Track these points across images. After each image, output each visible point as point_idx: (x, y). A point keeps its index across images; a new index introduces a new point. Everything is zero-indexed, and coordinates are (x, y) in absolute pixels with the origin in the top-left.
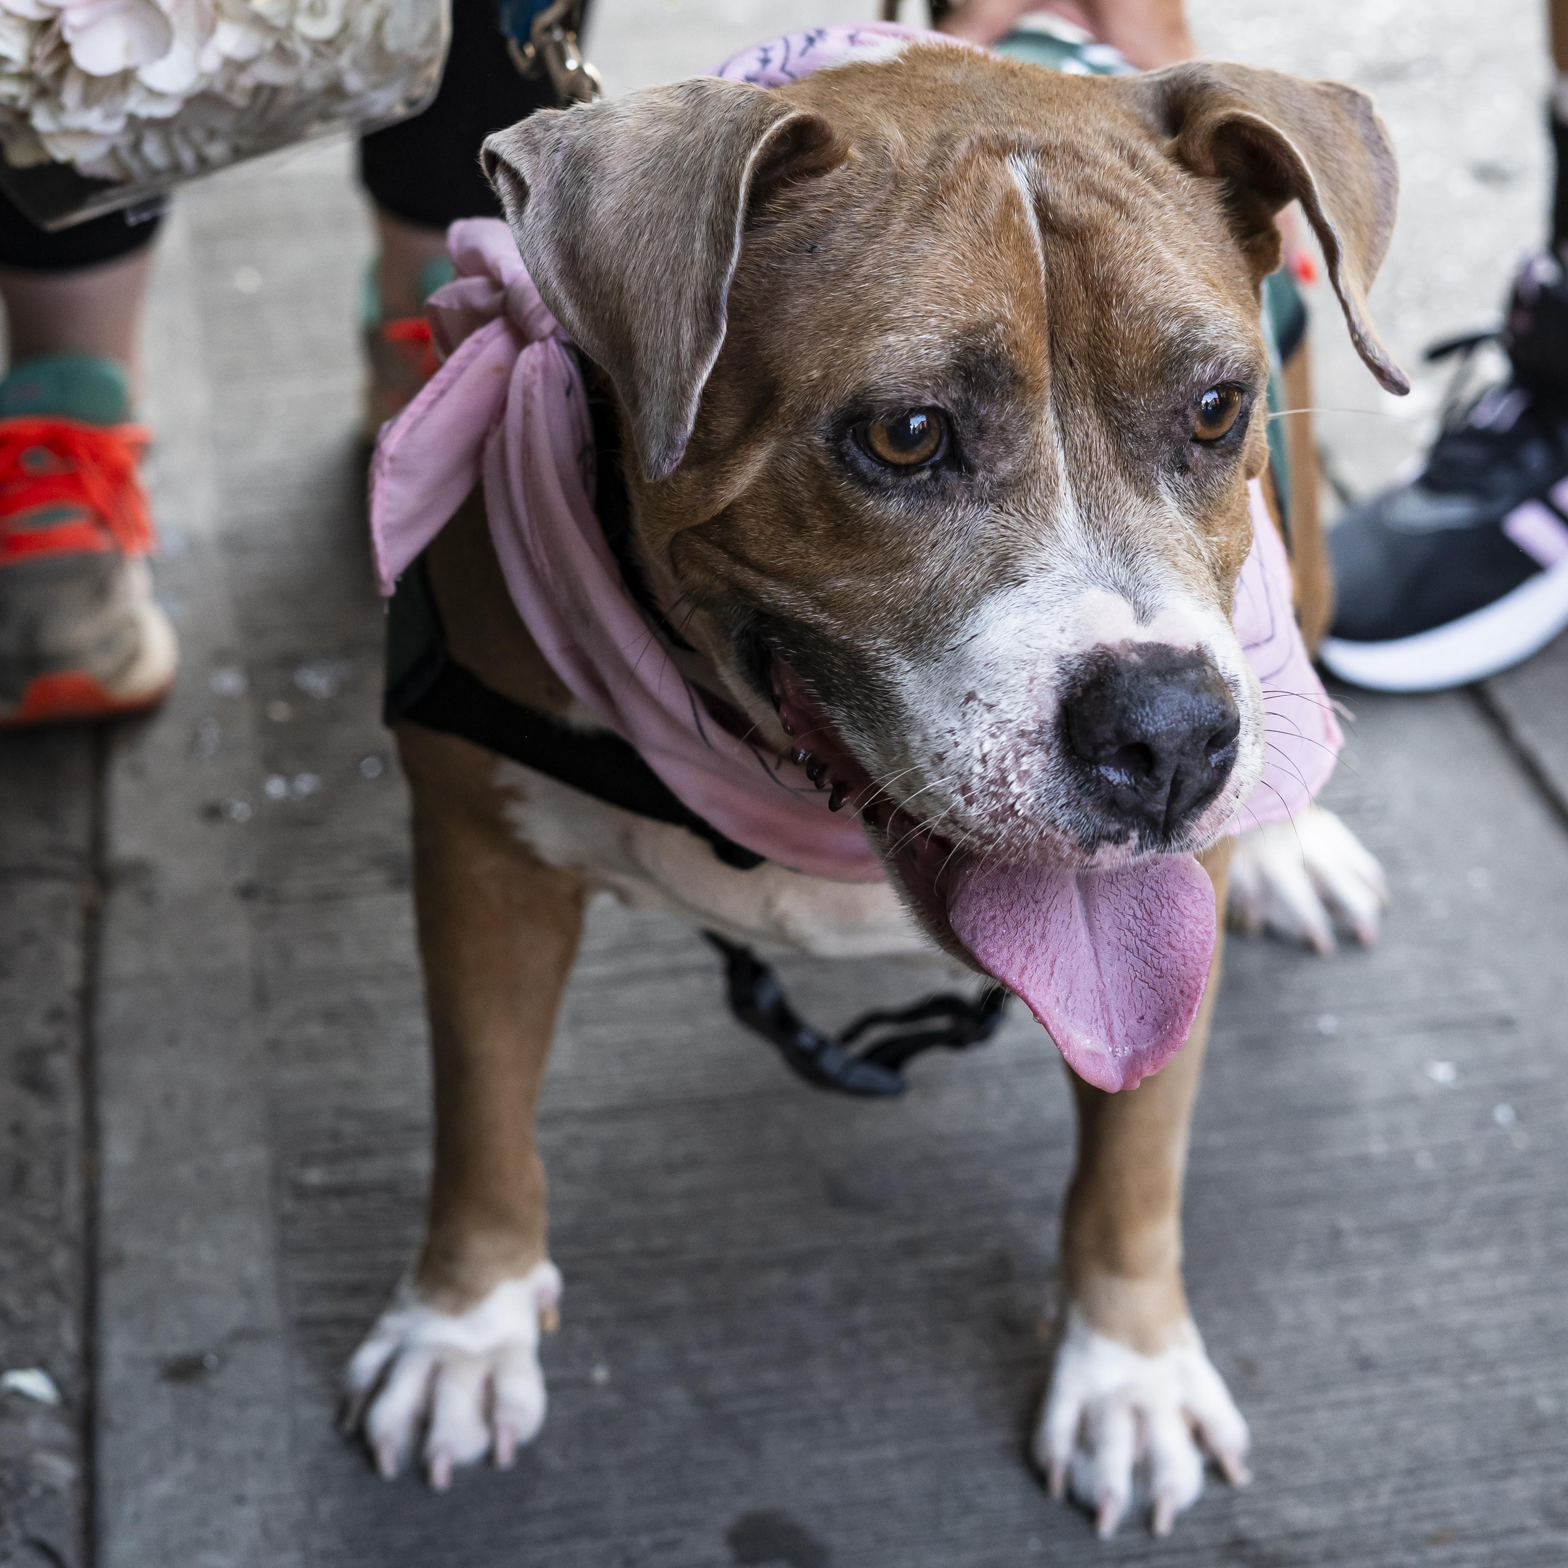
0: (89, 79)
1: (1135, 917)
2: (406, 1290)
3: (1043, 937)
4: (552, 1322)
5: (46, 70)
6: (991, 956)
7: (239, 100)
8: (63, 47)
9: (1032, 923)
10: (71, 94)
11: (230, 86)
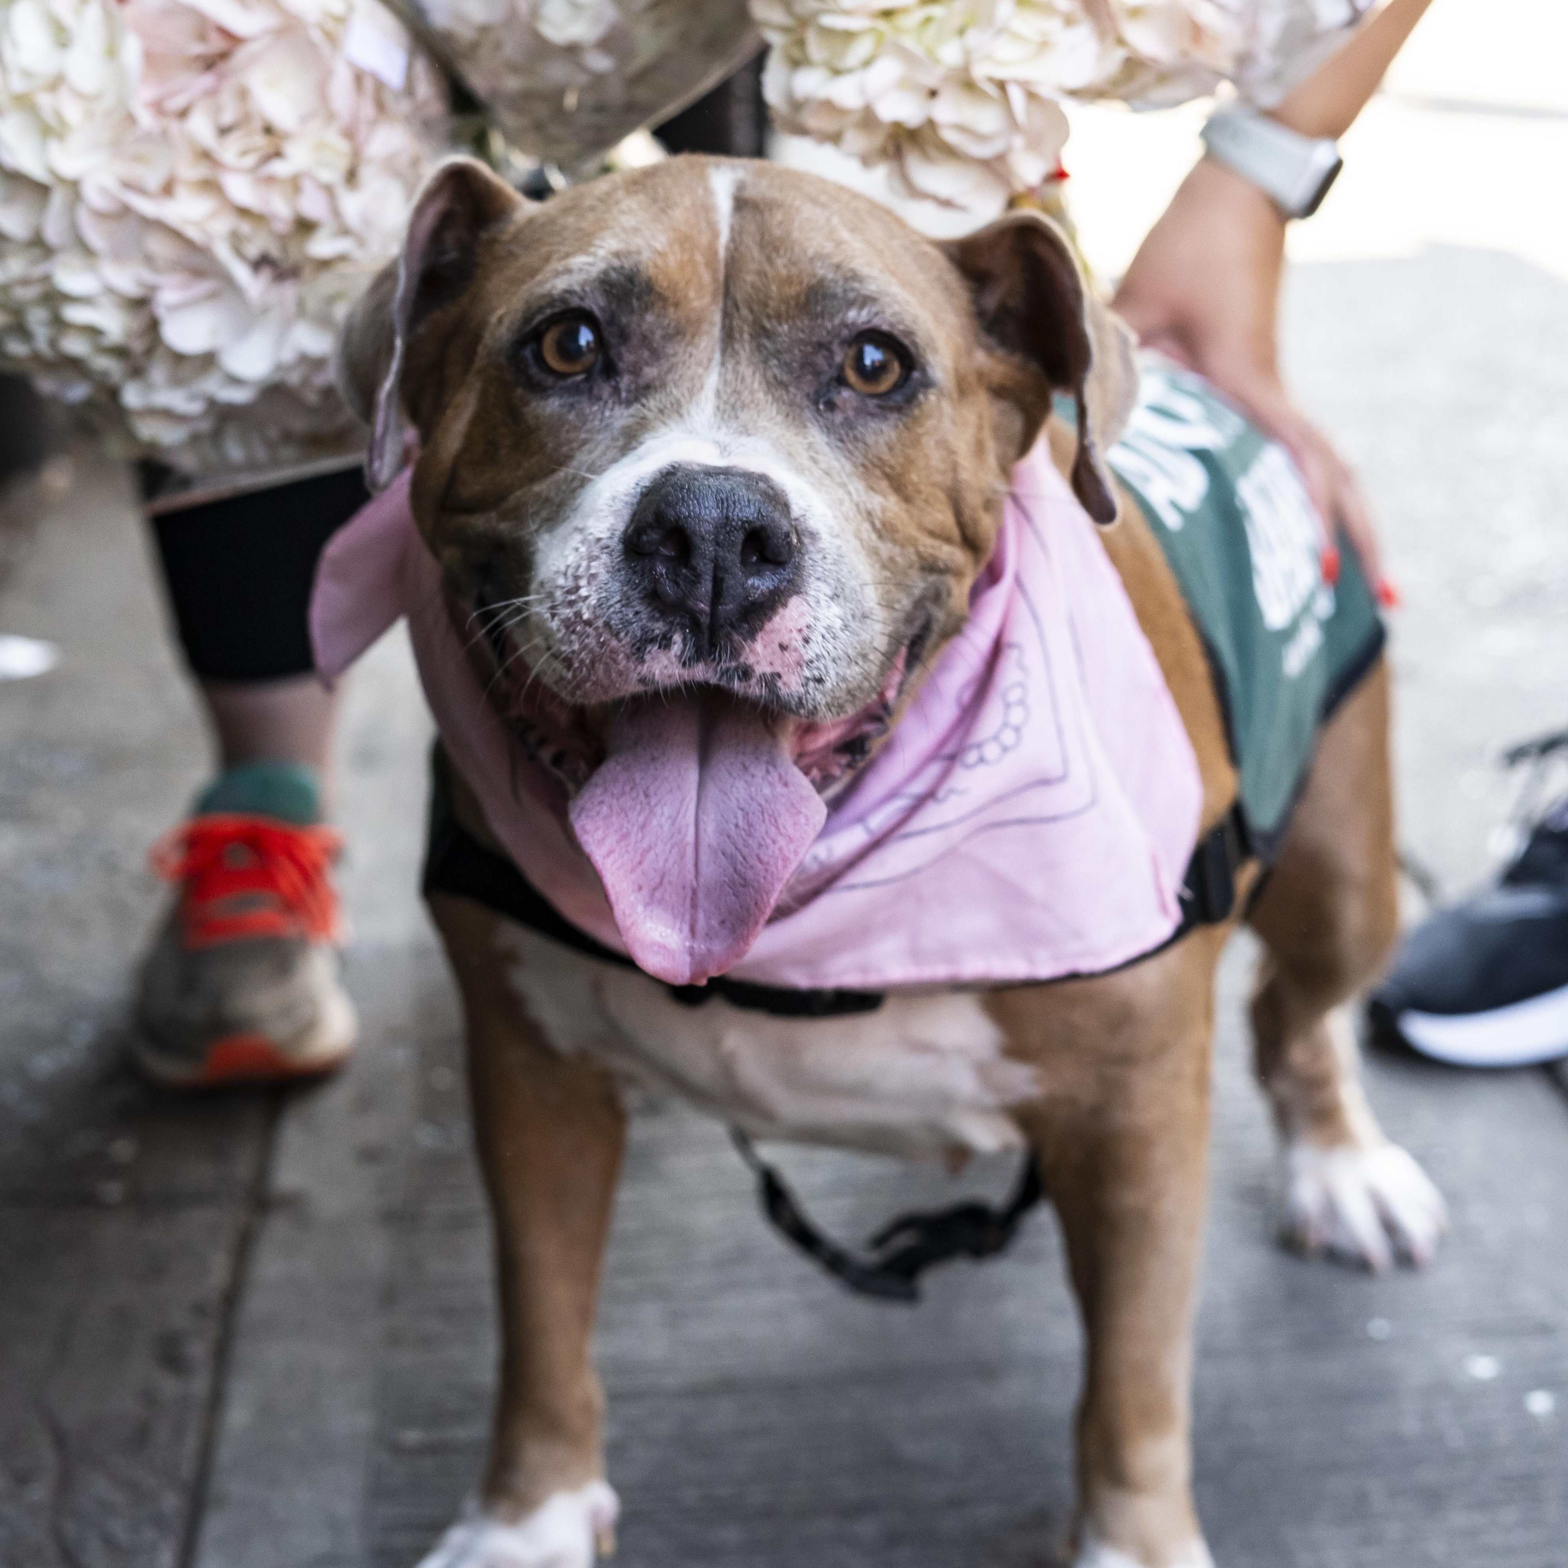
0: (179, 358)
1: (737, 826)
2: (471, 1505)
3: (643, 827)
4: (608, 1546)
5: (138, 346)
6: (586, 832)
7: (312, 398)
8: (153, 326)
9: (635, 814)
10: (158, 373)
11: (305, 382)
